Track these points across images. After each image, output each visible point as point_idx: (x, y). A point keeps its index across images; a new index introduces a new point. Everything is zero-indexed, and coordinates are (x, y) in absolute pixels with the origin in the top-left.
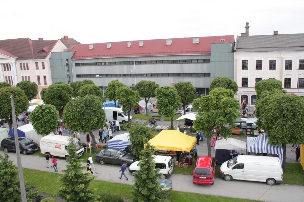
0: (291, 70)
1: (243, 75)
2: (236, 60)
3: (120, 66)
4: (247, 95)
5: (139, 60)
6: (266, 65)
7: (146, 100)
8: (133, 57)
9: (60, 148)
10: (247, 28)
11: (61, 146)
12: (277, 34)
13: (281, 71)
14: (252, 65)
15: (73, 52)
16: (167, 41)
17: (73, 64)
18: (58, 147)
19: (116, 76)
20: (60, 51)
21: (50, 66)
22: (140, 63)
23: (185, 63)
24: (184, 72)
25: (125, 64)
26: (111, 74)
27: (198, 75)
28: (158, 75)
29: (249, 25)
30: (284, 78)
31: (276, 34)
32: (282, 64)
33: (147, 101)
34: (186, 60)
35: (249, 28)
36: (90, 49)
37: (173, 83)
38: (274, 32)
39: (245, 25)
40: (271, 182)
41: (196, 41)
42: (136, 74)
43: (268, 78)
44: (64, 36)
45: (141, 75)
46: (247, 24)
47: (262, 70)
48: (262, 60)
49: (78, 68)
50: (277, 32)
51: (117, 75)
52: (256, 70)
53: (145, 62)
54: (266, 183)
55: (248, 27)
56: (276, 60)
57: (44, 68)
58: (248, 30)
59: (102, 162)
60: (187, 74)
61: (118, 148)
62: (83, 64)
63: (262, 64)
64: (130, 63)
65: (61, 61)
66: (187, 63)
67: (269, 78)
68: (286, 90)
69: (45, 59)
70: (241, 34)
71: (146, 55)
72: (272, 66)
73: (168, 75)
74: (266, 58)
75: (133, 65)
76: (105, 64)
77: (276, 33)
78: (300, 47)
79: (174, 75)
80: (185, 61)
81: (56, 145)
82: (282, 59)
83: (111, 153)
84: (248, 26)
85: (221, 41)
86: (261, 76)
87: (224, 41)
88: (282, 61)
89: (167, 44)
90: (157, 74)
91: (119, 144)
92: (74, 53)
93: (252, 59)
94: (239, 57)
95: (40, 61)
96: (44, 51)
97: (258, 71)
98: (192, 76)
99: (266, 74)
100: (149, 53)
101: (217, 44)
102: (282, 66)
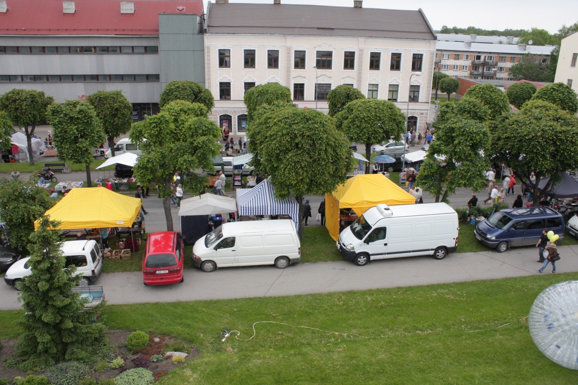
0: (304, 68)
1: (221, 78)
2: (209, 48)
5: (2, 43)
6: (261, 59)
7: (27, 131)
12: (280, 4)
13: (288, 71)
14: (237, 59)
16: (65, 5)
22: (4, 50)
23: (107, 52)
24: (106, 73)
27: (134, 78)
28: (50, 78)
30: (293, 82)
31: (278, 2)
32: (289, 57)
33: (29, 133)
34: (108, 47)
37: (83, 96)
41: (127, 9)
45: (9, 78)
47: (256, 67)
48: (255, 50)
52: (245, 67)
53: (17, 50)
56: (278, 51)
60: (112, 77)
63: (255, 57)
66: (112, 53)
67: (268, 83)
68: (298, 105)
71: (17, 33)
73: (73, 78)
74: (262, 46)
78: (318, 28)
79: (84, 78)
80: (106, 50)
82: (289, 49)
85: (177, 11)
86: (253, 80)
87: (184, 10)
88: (289, 53)
89: (65, 11)
90: (47, 76)
93: (237, 46)
94: (214, 44)
97: (247, 69)
98: (123, 80)
99: (262, 75)
100: (25, 30)
101: (170, 16)
102: (289, 61)
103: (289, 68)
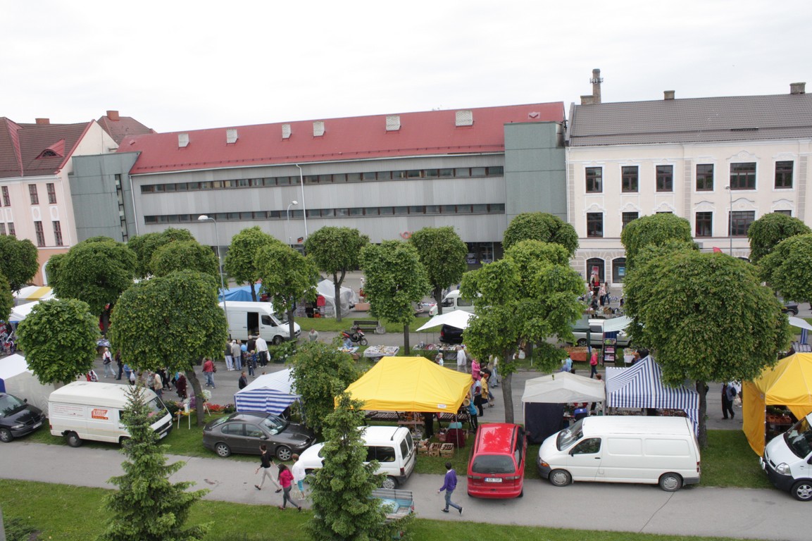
0: (712, 190)
1: (590, 207)
2: (572, 166)
3: (265, 191)
4: (602, 259)
5: (315, 171)
6: (647, 179)
7: (335, 279)
8: (297, 164)
9: (104, 418)
10: (597, 82)
11: (106, 411)
12: (673, 99)
13: (687, 194)
14: (612, 180)
15: (135, 155)
16: (389, 121)
17: (135, 186)
18: (99, 414)
19: (253, 217)
20: (99, 154)
21: (72, 195)
22: (316, 180)
23: (437, 177)
24: (436, 203)
25: (277, 183)
26: (240, 213)
27: (471, 209)
28: (366, 211)
29: (601, 76)
30: (695, 210)
31: (670, 97)
32: (688, 174)
33: (338, 281)
34: (439, 170)
35: (602, 85)
36: (181, 145)
37: (406, 233)
38: (666, 93)
39: (591, 76)
40: (671, 482)
41: (464, 120)
42: (306, 210)
43: (655, 213)
44: (108, 112)
45: (321, 213)
46: (596, 72)
47: (639, 190)
48: (637, 167)
49: (150, 197)
50: (673, 92)
51: (256, 215)
52: (623, 191)
53: (331, 179)
54: (658, 486)
55: (599, 82)
56: (672, 166)
57: (53, 200)
58: (599, 88)
59: (222, 450)
60: (442, 208)
61: (264, 410)
62: (163, 188)
63: (637, 176)
64: (289, 181)
65: (102, 179)
66: (443, 177)
67: (657, 213)
68: (702, 244)
69: (58, 176)
70: (583, 97)
71: (332, 158)
72: (664, 180)
73: (393, 211)
74: (647, 160)
75: (298, 188)
76: (223, 184)
77: (669, 95)
78: (732, 130)
79: (408, 210)
80: (436, 174)
81: (92, 409)
82: (688, 163)
83: (247, 426)
84: (599, 79)
85: (530, 118)
86: (635, 208)
87: (538, 117)
88: (688, 169)
89: (388, 129)
90: (364, 209)
91: (267, 399)
92: (138, 159)
93: (611, 162)
94: (579, 160)
95: (41, 182)
96: (52, 154)
97: (627, 194)
98: (456, 211)
99: (648, 202)
100: (342, 154)
101: (519, 126)
102: (688, 179)
103: (688, 190)
